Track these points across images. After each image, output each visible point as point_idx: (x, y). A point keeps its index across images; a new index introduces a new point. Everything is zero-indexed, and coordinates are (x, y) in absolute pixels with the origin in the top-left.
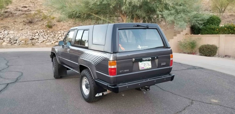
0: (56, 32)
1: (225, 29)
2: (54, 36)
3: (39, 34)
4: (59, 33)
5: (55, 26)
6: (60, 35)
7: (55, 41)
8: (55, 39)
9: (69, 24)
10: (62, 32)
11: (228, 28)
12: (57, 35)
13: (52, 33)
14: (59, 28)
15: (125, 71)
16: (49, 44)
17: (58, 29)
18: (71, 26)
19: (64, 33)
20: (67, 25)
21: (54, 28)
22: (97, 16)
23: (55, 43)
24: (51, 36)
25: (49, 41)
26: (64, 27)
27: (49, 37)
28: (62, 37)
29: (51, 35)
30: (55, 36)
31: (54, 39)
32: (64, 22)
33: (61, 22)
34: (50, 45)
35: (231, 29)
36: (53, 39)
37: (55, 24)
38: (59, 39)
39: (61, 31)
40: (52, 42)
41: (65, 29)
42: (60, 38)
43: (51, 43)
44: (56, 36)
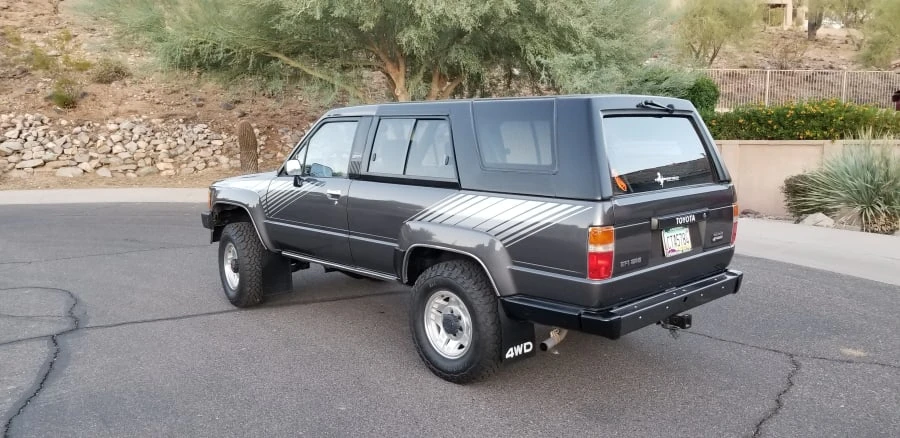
0: (97, 125)
1: (741, 121)
2: (91, 143)
3: (21, 132)
4: (113, 127)
5: (88, 99)
6: (116, 137)
7: (95, 163)
8: (95, 155)
9: (149, 92)
10: (122, 126)
11: (748, 118)
12: (102, 138)
13: (78, 129)
14: (105, 107)
15: (634, 261)
16: (71, 176)
17: (106, 113)
18: (157, 100)
19: (131, 130)
20: (139, 98)
21: (85, 106)
22: (293, 64)
23: (96, 168)
24: (77, 142)
25: (68, 162)
26: (127, 105)
27: (69, 145)
28: (128, 146)
29: (76, 138)
30: (96, 141)
31: (91, 154)
32: (125, 84)
33: (113, 84)
34: (76, 178)
35: (758, 121)
36: (87, 152)
37: (85, 90)
38: (111, 152)
39: (118, 120)
40: (85, 165)
41: (136, 112)
42: (117, 148)
43: (78, 171)
44: (99, 143)
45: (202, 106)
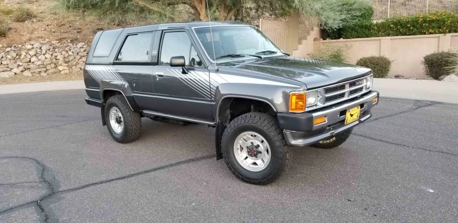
0: (20, 46)
1: (392, 26)
2: (18, 57)
4: (29, 47)
5: (13, 31)
6: (32, 53)
7: (21, 68)
8: (21, 64)
9: (48, 26)
10: (35, 46)
11: (395, 24)
12: (23, 53)
13: (8, 49)
14: (23, 36)
16: (8, 77)
17: (24, 39)
18: (53, 30)
19: (41, 48)
20: (43, 29)
21: (10, 35)
23: (22, 71)
24: (8, 56)
25: (5, 69)
26: (36, 34)
27: (4, 58)
28: (40, 57)
29: (8, 54)
30: (20, 56)
31: (18, 63)
32: (33, 22)
33: (26, 22)
34: (11, 78)
35: (401, 25)
36: (15, 62)
37: (10, 26)
38: (30, 61)
39: (32, 42)
40: (15, 70)
41: (42, 37)
42: (34, 59)
43: (12, 74)
44: (22, 57)
45: (80, 32)
